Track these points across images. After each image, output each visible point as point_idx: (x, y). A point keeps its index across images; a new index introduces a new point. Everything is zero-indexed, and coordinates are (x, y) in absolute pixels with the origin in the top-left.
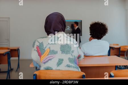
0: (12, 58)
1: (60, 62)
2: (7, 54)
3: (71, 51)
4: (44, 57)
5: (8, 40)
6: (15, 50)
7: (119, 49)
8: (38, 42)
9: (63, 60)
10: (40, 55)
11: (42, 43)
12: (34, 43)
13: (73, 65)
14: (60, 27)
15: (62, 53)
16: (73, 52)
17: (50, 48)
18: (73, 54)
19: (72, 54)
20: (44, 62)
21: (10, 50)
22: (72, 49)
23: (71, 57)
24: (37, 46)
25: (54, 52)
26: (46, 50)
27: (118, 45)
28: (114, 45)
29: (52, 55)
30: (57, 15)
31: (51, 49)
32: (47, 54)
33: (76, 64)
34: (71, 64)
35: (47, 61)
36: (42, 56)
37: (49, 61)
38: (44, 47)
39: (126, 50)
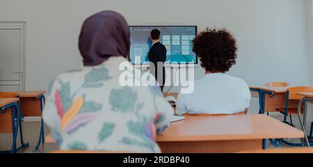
1: (107, 131)
4: (70, 118)
8: (60, 82)
9: (113, 126)
10: (61, 113)
11: (68, 84)
14: (113, 45)
15: (113, 109)
16: (140, 106)
17: (84, 96)
18: (140, 113)
19: (137, 113)
20: (68, 130)
21: (18, 99)
22: (140, 100)
23: (135, 119)
24: (57, 91)
25: (93, 107)
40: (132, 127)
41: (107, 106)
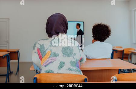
0: (11, 61)
1: (62, 65)
2: (7, 56)
3: (73, 53)
4: (45, 60)
5: (8, 42)
6: (15, 52)
7: (122, 52)
8: (39, 44)
9: (64, 63)
10: (41, 58)
11: (43, 45)
12: (35, 45)
13: (75, 68)
14: (62, 28)
15: (64, 56)
16: (75, 54)
17: (51, 50)
19: (74, 57)
20: (44, 65)
21: (9, 52)
22: (74, 52)
23: (73, 60)
24: (38, 48)
25: (55, 55)
26: (47, 52)
27: (121, 47)
28: (117, 47)
29: (53, 58)
30: (59, 16)
31: (53, 51)
32: (48, 57)
33: (78, 67)
34: (72, 67)
35: (48, 64)
36: (43, 59)
37: (50, 64)
38: (45, 49)
39: (130, 53)
40: (72, 63)
41: (61, 55)
